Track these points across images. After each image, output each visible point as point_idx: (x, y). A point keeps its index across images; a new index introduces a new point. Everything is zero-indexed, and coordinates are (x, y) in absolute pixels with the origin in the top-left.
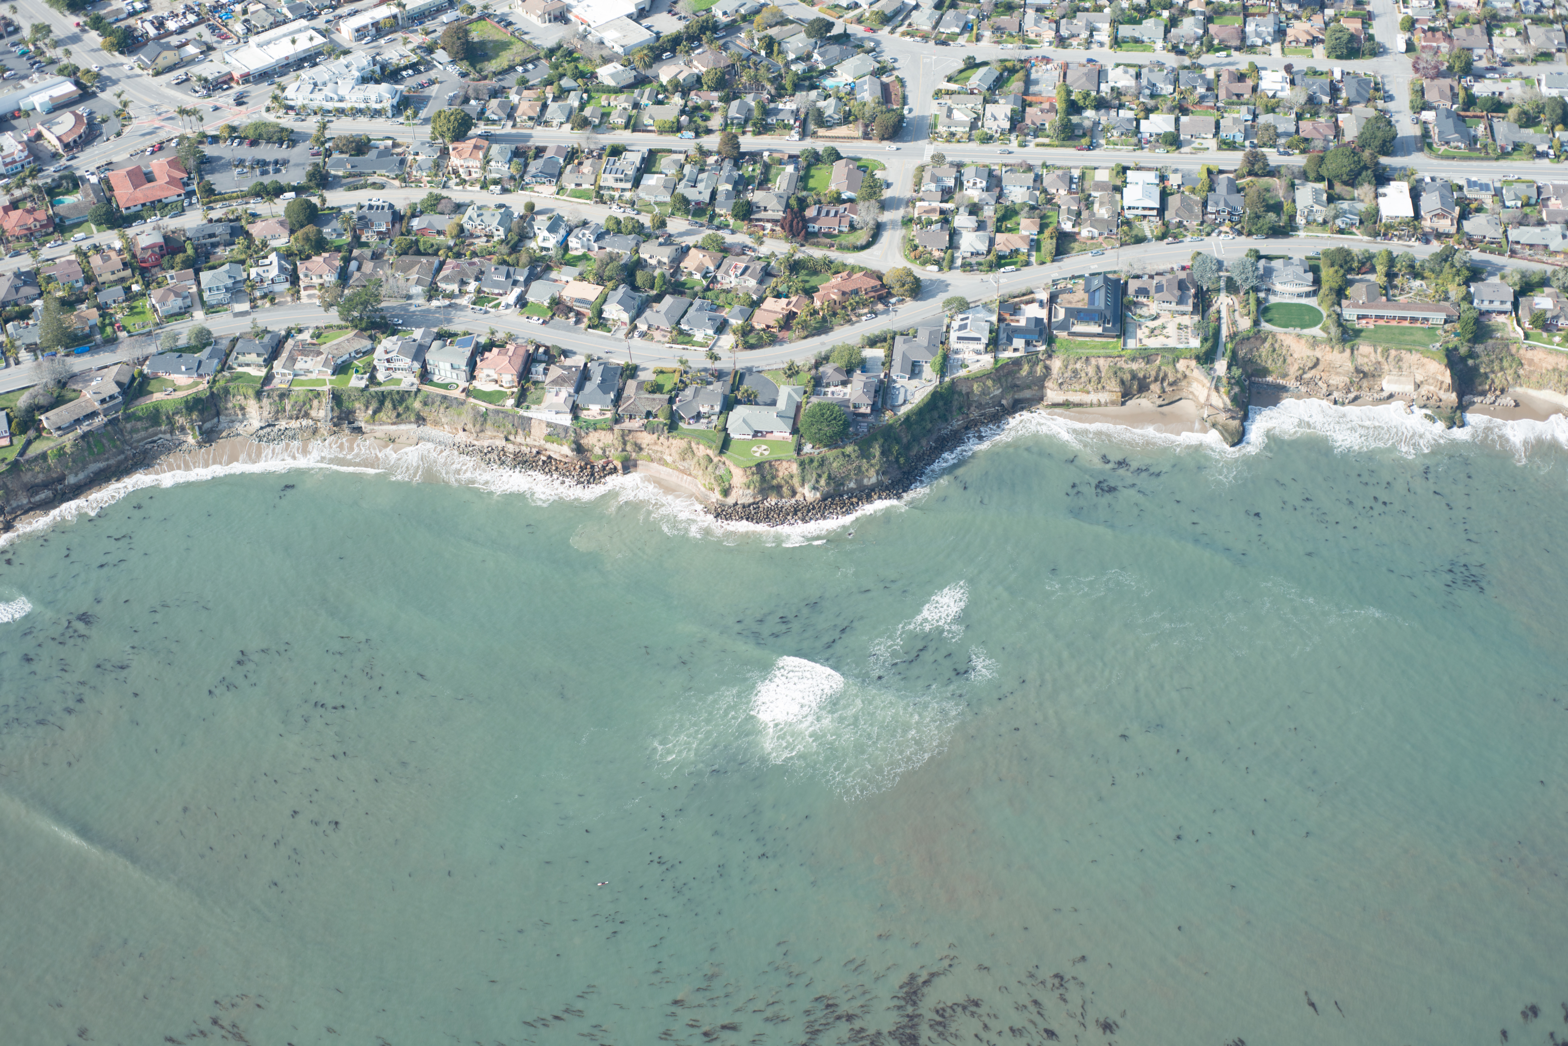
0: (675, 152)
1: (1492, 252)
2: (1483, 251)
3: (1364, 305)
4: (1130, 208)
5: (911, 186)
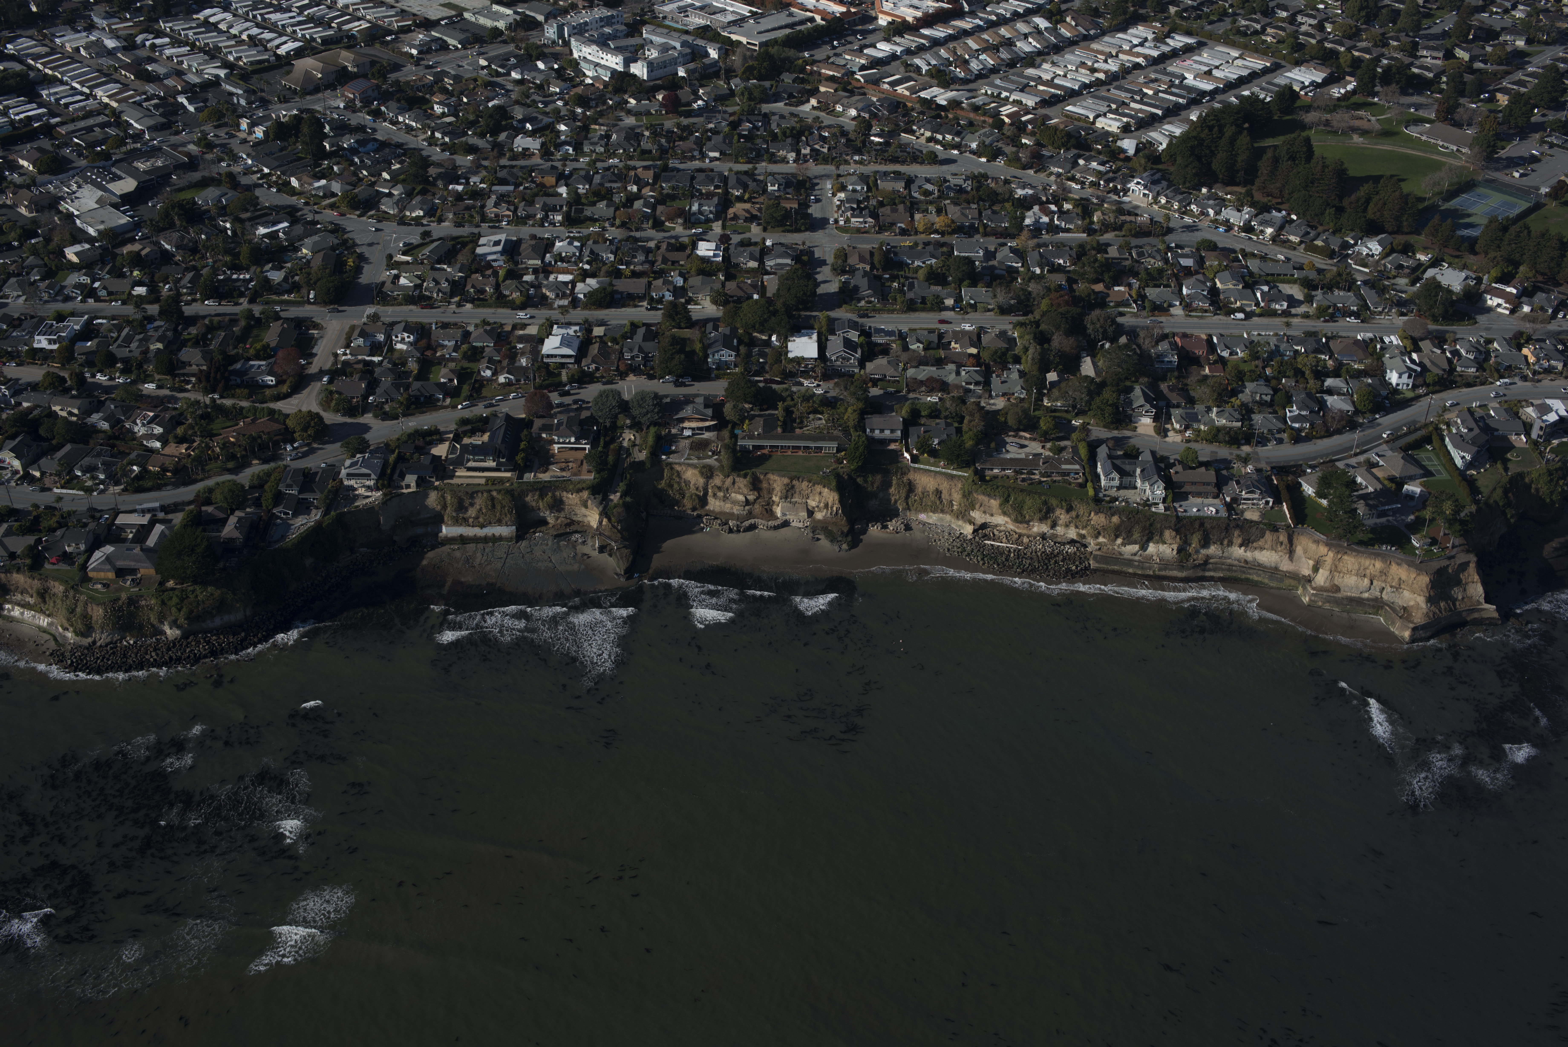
3: (759, 436)
4: (548, 356)
5: (343, 341)
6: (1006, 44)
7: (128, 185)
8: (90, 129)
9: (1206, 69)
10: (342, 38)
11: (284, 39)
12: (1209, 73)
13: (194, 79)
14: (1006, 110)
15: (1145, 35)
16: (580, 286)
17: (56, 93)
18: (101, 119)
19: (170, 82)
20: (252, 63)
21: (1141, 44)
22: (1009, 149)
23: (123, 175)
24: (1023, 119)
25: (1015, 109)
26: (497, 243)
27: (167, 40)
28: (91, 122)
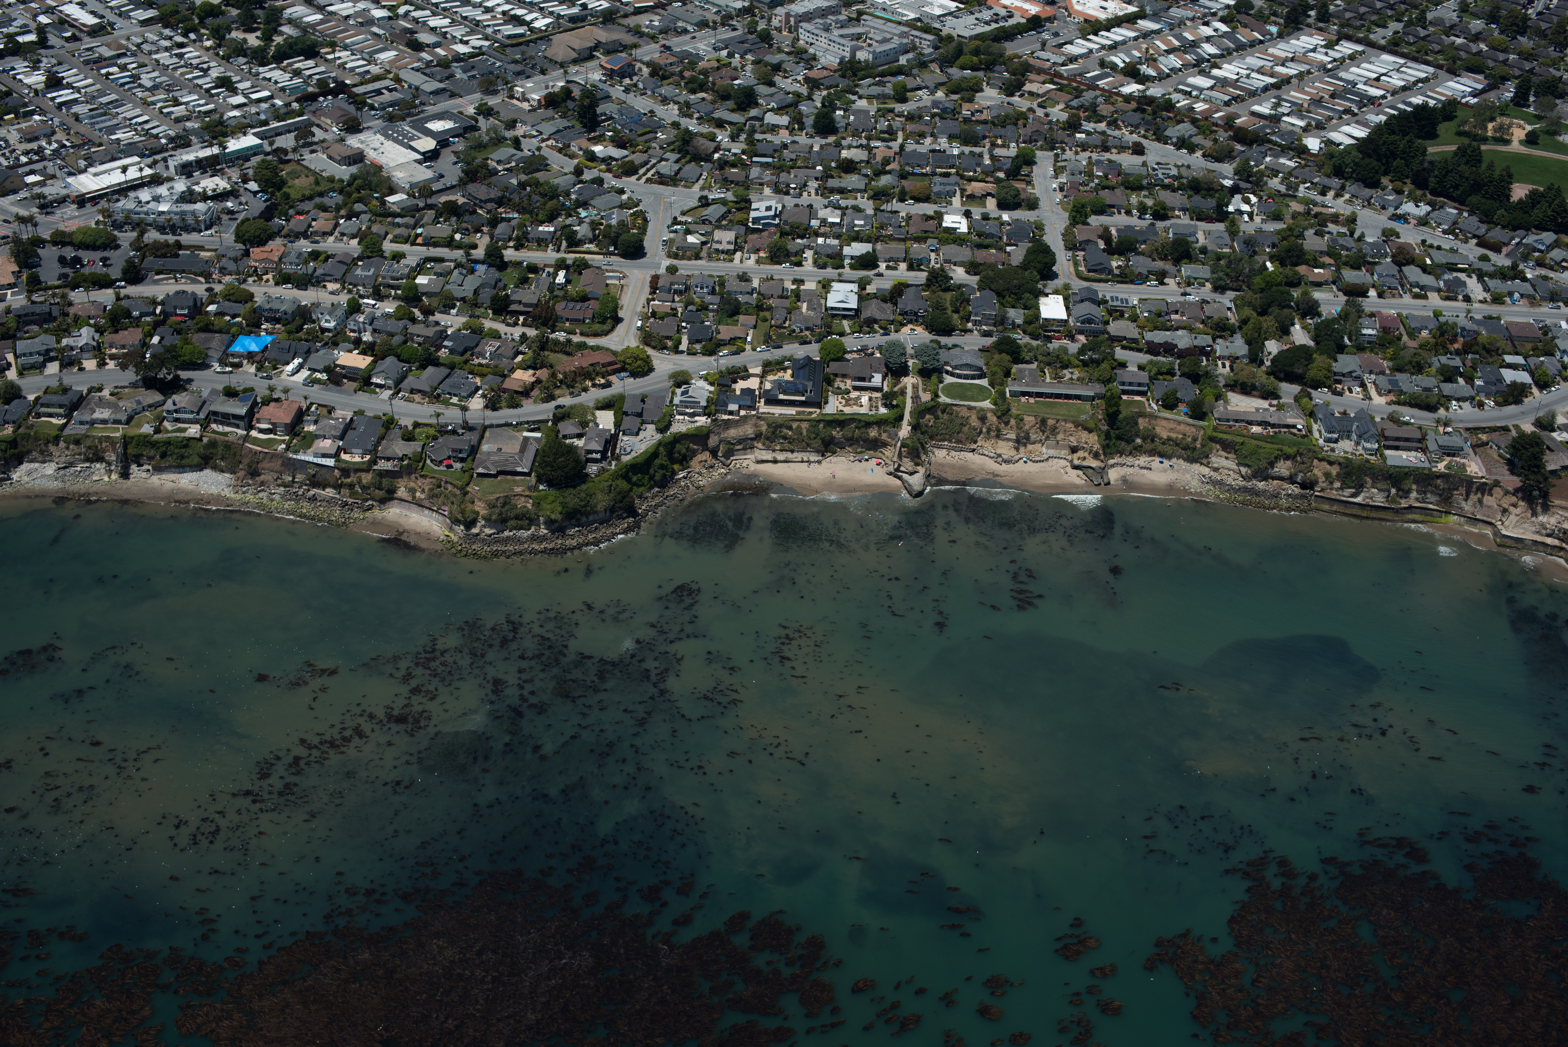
0: (448, 261)
1: (1131, 349)
2: (1124, 348)
3: (1027, 385)
4: (832, 308)
5: (647, 289)
6: (1191, 46)
7: (427, 144)
8: (379, 92)
9: (1375, 76)
10: (586, 16)
11: (534, 15)
12: (1377, 79)
13: (462, 49)
14: (1200, 107)
15: (1315, 42)
16: (847, 250)
17: (339, 58)
18: (387, 83)
19: (440, 51)
20: (509, 37)
21: (1314, 50)
22: (1208, 144)
23: (420, 135)
24: (1216, 116)
25: (1207, 106)
26: (768, 208)
27: (428, 12)
28: (377, 85)
